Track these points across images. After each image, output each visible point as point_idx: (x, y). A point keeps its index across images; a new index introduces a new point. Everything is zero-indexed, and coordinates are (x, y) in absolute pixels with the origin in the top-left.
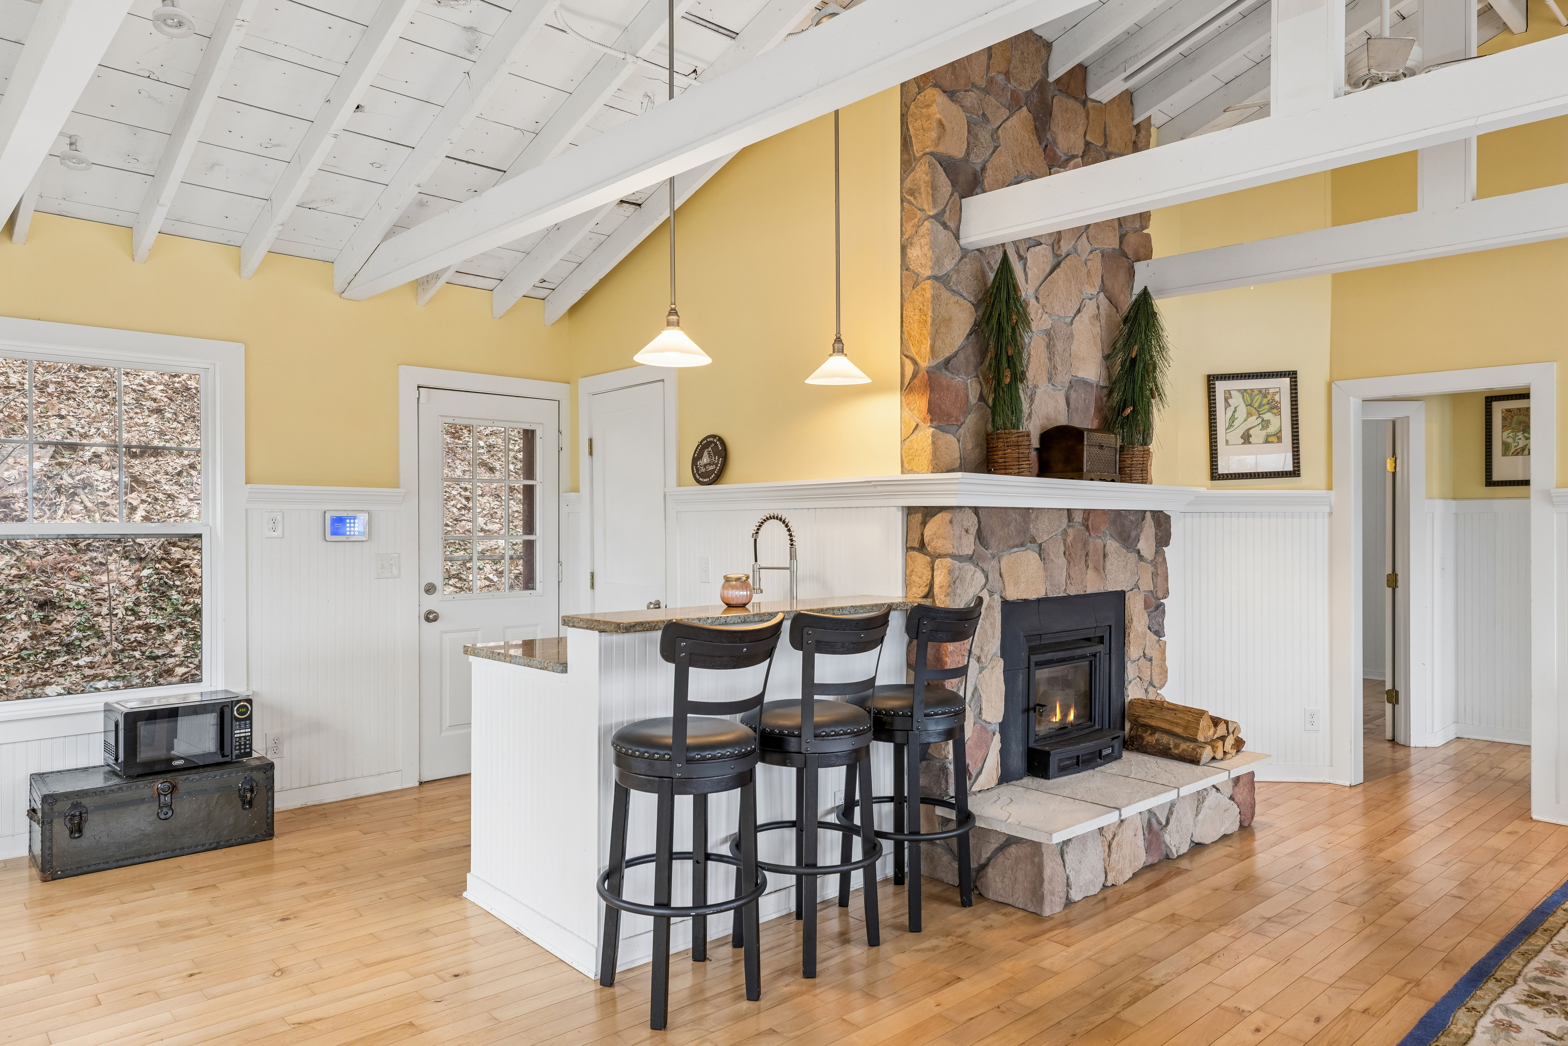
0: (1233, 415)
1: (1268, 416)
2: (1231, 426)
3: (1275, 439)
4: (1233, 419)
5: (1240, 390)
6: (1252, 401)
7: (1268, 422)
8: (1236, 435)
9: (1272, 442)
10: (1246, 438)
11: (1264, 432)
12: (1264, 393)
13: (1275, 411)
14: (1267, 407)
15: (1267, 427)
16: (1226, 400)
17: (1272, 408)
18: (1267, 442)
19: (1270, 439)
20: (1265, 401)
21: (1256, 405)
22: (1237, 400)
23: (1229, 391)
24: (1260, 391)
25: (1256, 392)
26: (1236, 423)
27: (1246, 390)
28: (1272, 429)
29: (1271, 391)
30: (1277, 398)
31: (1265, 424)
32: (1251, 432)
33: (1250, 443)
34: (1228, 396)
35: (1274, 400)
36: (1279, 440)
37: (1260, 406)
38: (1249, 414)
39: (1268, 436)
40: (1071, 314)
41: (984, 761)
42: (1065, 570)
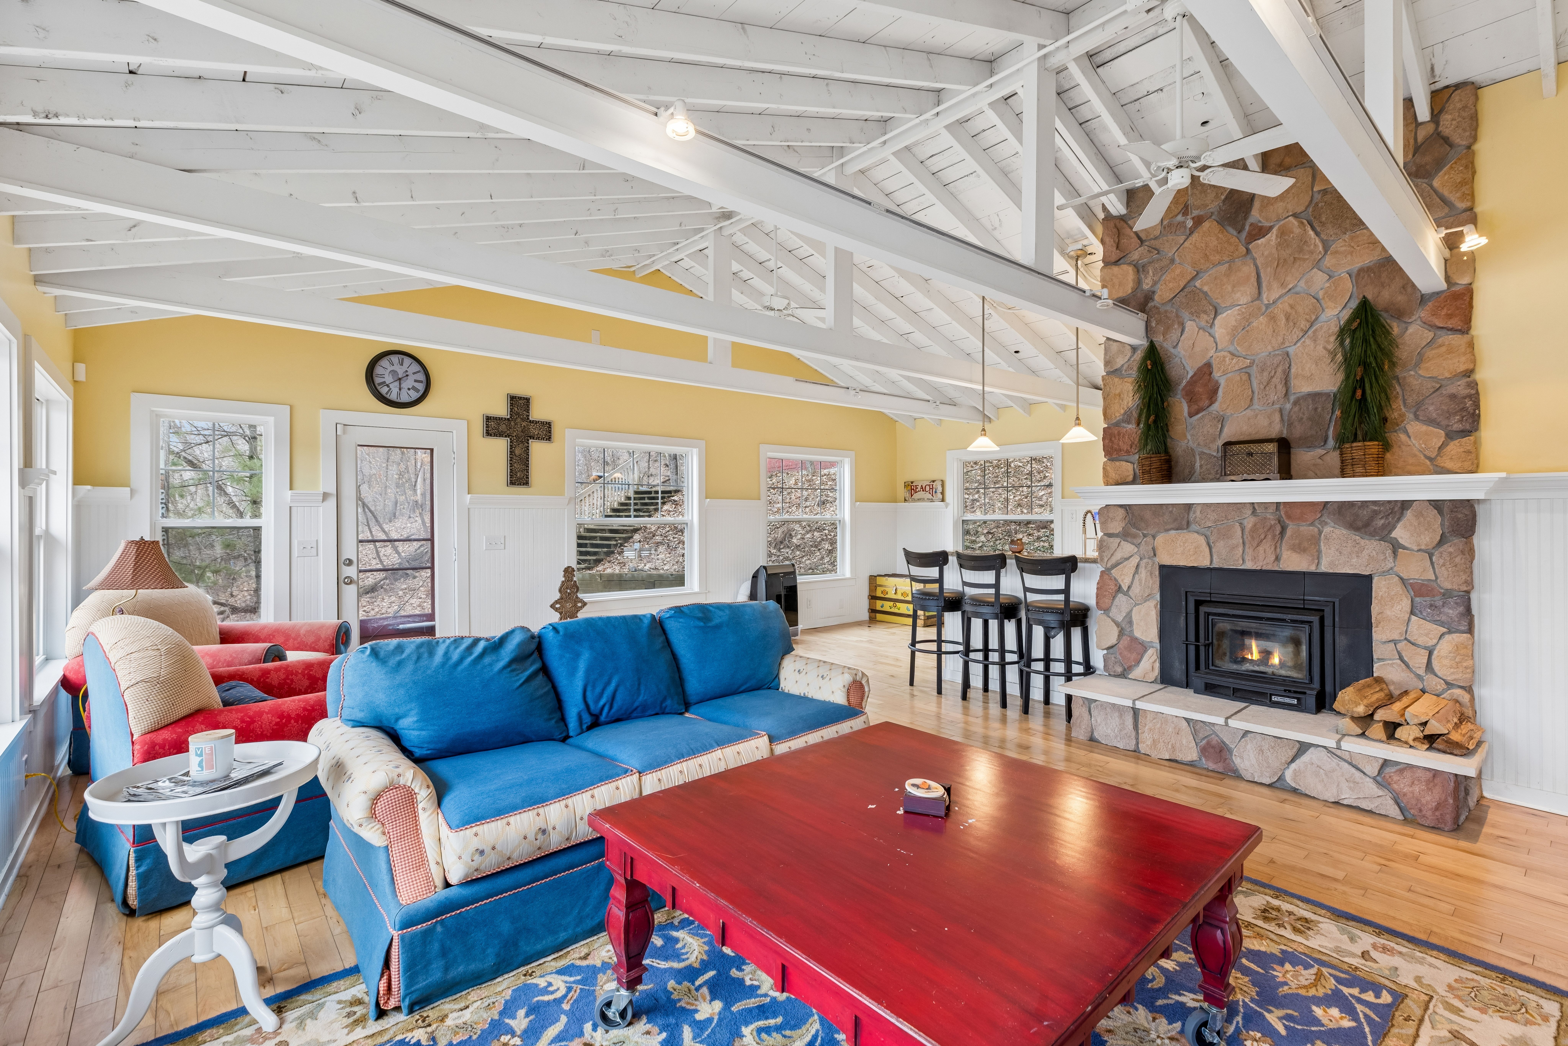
40: (1287, 344)
41: (1138, 662)
42: (1241, 549)
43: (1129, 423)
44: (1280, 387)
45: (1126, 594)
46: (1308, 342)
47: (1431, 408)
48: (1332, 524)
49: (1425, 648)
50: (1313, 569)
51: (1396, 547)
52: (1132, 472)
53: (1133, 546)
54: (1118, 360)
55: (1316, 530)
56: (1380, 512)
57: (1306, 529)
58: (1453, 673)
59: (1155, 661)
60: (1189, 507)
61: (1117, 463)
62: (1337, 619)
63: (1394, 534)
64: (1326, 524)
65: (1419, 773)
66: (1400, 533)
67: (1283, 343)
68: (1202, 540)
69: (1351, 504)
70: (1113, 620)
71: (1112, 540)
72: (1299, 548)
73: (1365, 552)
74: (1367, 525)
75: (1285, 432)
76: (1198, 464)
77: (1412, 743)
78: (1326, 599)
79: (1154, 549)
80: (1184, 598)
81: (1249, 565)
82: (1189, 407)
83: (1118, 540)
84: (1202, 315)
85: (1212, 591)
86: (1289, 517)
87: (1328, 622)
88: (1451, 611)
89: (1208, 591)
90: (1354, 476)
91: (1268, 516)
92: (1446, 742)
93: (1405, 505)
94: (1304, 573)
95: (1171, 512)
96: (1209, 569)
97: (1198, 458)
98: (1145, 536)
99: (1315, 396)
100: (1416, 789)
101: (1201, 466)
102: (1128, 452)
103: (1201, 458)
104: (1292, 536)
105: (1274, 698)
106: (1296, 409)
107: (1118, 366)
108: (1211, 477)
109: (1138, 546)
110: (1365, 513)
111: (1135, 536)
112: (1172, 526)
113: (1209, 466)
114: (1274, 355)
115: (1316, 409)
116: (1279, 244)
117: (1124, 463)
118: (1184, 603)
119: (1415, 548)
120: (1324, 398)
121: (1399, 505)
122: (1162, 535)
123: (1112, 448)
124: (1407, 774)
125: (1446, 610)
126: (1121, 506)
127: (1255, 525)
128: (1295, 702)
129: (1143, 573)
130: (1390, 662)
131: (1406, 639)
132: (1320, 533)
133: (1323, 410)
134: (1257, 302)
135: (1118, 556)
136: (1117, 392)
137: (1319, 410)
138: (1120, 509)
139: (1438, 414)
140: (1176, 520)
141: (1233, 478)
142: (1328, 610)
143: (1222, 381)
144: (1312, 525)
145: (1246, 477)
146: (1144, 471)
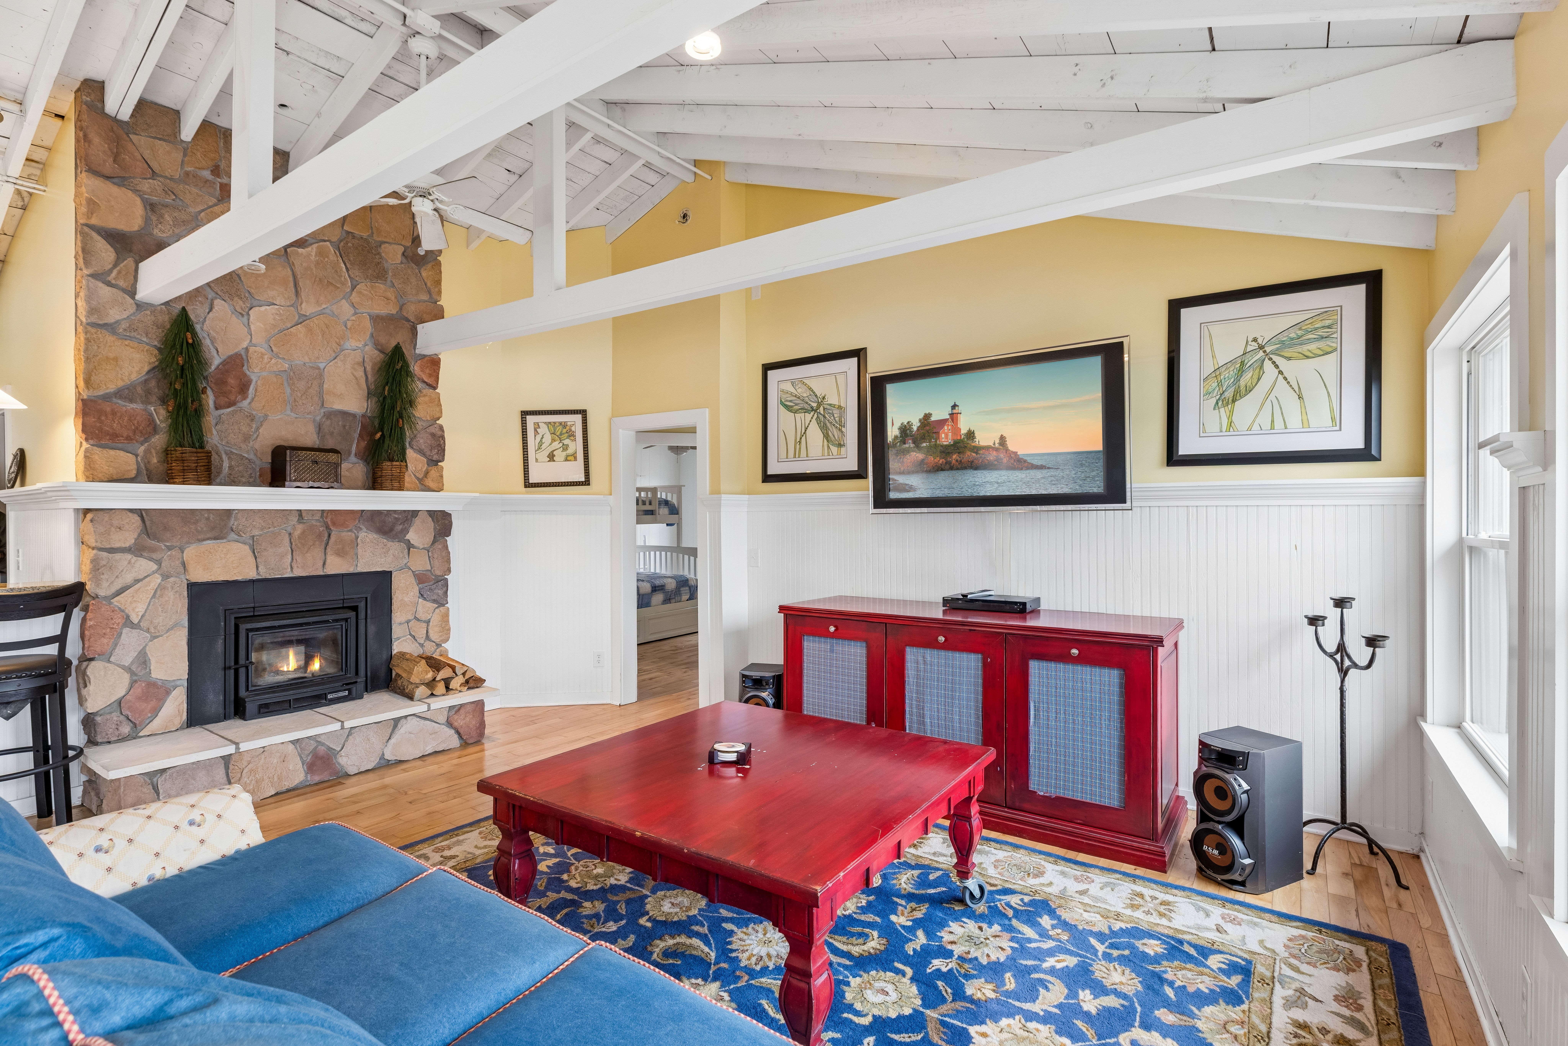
0: (541, 440)
1: (567, 442)
2: (539, 448)
3: (572, 458)
4: (541, 443)
5: (545, 423)
6: (555, 431)
7: (568, 445)
8: (543, 455)
9: (570, 461)
10: (551, 457)
11: (565, 453)
12: (564, 425)
13: (572, 438)
14: (566, 435)
15: (567, 449)
16: (535, 430)
17: (570, 436)
18: (566, 460)
19: (568, 458)
20: (565, 431)
21: (558, 434)
22: (543, 429)
23: (538, 423)
24: (561, 423)
25: (557, 424)
26: (544, 446)
27: (550, 423)
28: (570, 451)
29: (568, 423)
30: (573, 429)
31: (565, 448)
32: (554, 453)
33: (554, 461)
34: (537, 426)
35: (571, 430)
36: (575, 459)
37: (561, 434)
38: (553, 440)
39: (567, 456)
40: (321, 360)
41: (157, 711)
42: (290, 557)
43: (131, 401)
44: (316, 399)
45: (136, 626)
46: (340, 364)
47: (421, 441)
48: (365, 530)
49: (424, 622)
50: (351, 570)
51: (409, 546)
52: (135, 467)
53: (151, 563)
54: (111, 312)
55: (353, 535)
56: (399, 519)
57: (347, 535)
58: (441, 636)
59: (181, 703)
60: (229, 512)
61: (112, 452)
62: (369, 612)
63: (408, 537)
64: (361, 529)
65: (469, 708)
66: (411, 536)
67: (318, 358)
68: (246, 549)
69: (379, 512)
70: (119, 666)
71: (118, 556)
72: (341, 553)
73: (391, 552)
74: (391, 530)
75: (318, 442)
76: (226, 465)
77: (459, 689)
78: (358, 597)
79: (184, 564)
80: (222, 618)
81: (299, 572)
82: (216, 397)
83: (129, 556)
84: (237, 299)
85: (257, 605)
86: (334, 524)
87: (362, 615)
88: (440, 591)
89: (252, 605)
90: (392, 490)
91: (314, 523)
92: (474, 680)
93: (415, 513)
94: (343, 575)
95: (208, 519)
96: (253, 582)
97: (224, 457)
98: (169, 548)
99: (344, 414)
100: (468, 719)
101: (230, 467)
102: (129, 439)
103: (229, 458)
104: (336, 541)
105: (331, 697)
106: (328, 422)
107: (111, 320)
108: (244, 480)
109: (159, 563)
110: (390, 520)
111: (153, 550)
112: (208, 536)
113: (241, 468)
114: (310, 367)
115: (344, 426)
116: (317, 263)
117: (122, 453)
118: (222, 624)
119: (421, 547)
120: (351, 418)
121: (411, 513)
122: (193, 546)
123: (101, 430)
124: (462, 711)
125: (436, 591)
126: (131, 511)
127: (303, 532)
128: (347, 693)
129: (170, 595)
130: (405, 638)
131: (415, 618)
132: (357, 538)
133: (350, 428)
134: (293, 309)
135: (128, 578)
136: (111, 355)
137: (347, 427)
138: (130, 514)
139: (425, 446)
140: (213, 529)
141: (299, 484)
142: (362, 605)
143: (254, 378)
144: (351, 531)
145: (311, 484)
146: (186, 468)
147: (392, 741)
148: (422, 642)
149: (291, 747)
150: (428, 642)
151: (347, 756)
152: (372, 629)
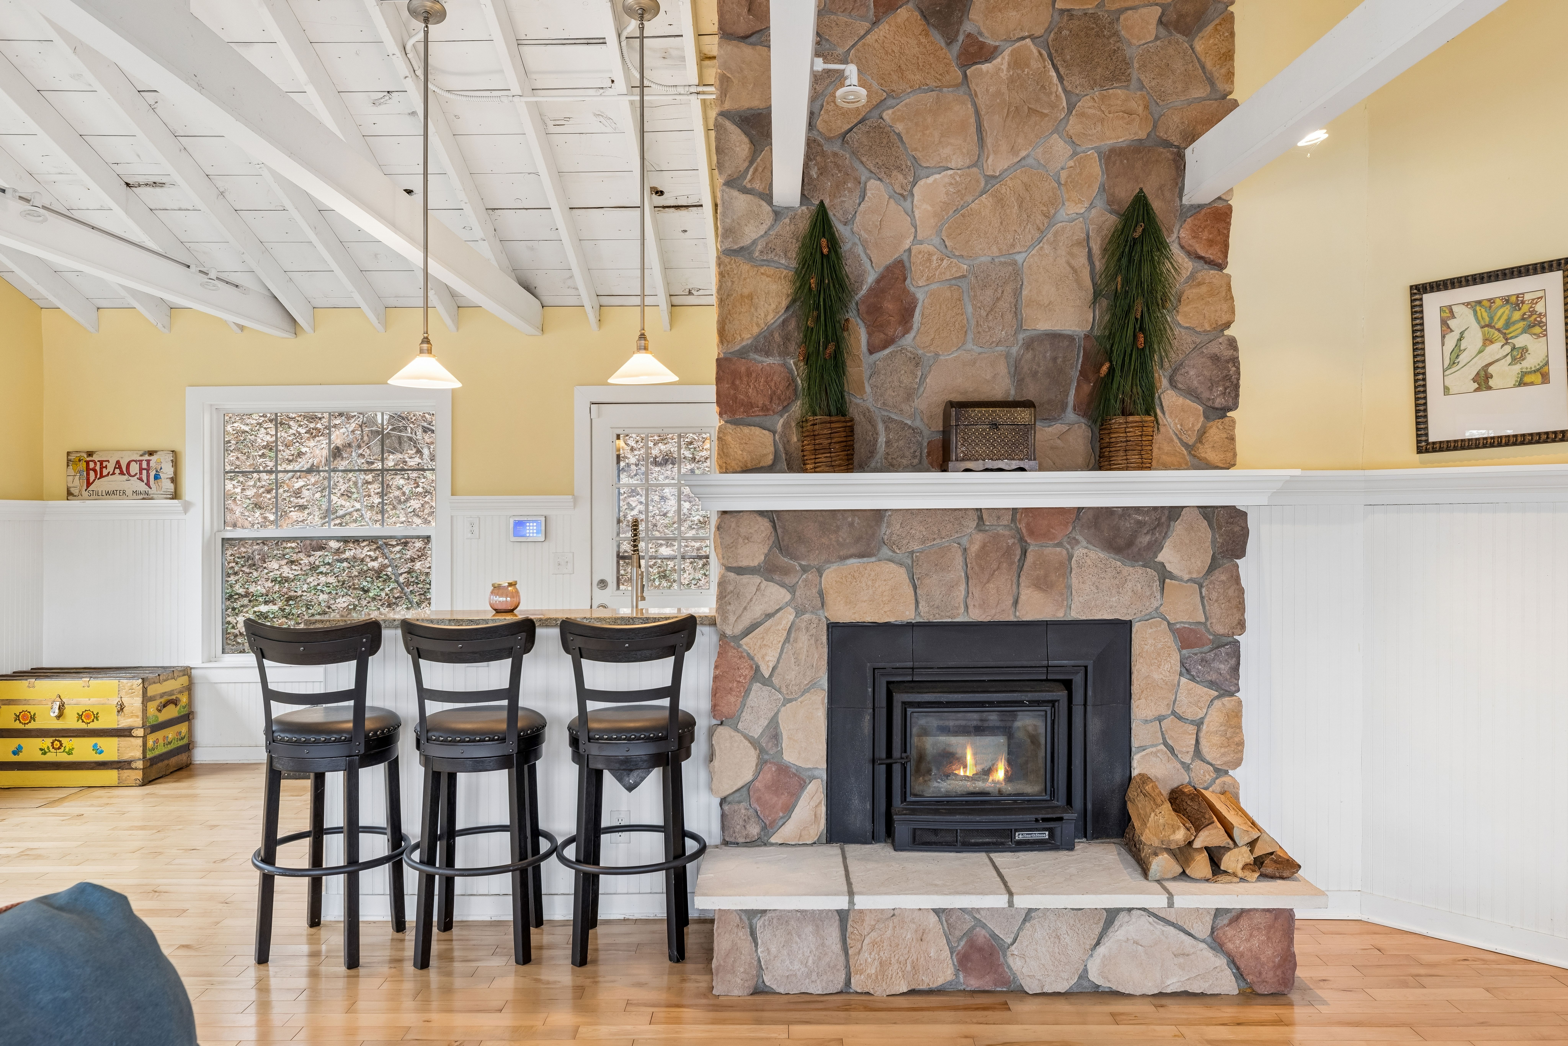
0: (1458, 345)
1: (1522, 341)
2: (1453, 363)
3: (1537, 378)
4: (1457, 351)
5: (1467, 304)
6: (1492, 318)
7: (1524, 350)
8: (1463, 378)
9: (1532, 384)
10: (1483, 381)
11: (1517, 368)
12: (1515, 302)
13: (1537, 330)
14: (1521, 324)
15: (1522, 358)
16: (1444, 323)
17: (1530, 327)
18: (1521, 383)
19: (1527, 379)
20: (1517, 315)
21: (1500, 325)
22: (1464, 319)
23: (1450, 308)
24: (1506, 300)
25: (1499, 302)
26: (1463, 358)
27: (1479, 302)
28: (1531, 361)
29: (1527, 297)
30: (1539, 308)
31: (1519, 354)
32: (1491, 370)
33: (1489, 388)
34: (1447, 314)
35: (1533, 312)
36: (1545, 378)
37: (1508, 324)
38: (1488, 341)
39: (1524, 374)
40: (1018, 249)
41: (789, 810)
42: (963, 587)
43: (768, 354)
44: (1009, 316)
45: (767, 682)
46: (1047, 249)
47: (1192, 373)
48: (1084, 543)
49: (1192, 722)
50: (1060, 616)
51: (1164, 575)
52: (772, 449)
53: (783, 591)
54: (747, 230)
55: (1065, 552)
56: (1145, 523)
57: (1054, 553)
58: (1223, 755)
59: (820, 803)
60: (878, 515)
61: (746, 430)
62: (1090, 693)
63: (1160, 558)
64: (1078, 542)
65: (1258, 919)
66: (1167, 556)
67: (1013, 246)
68: (901, 574)
69: (1109, 512)
70: (746, 737)
71: (745, 579)
72: (1043, 584)
73: (1129, 585)
74: (1130, 544)
75: (1013, 392)
76: (882, 439)
77: (1240, 874)
78: (1072, 663)
79: (821, 594)
80: (870, 681)
81: (976, 615)
82: (870, 334)
83: (757, 579)
84: (895, 173)
85: (917, 664)
86: (1031, 533)
87: (1078, 698)
88: (1222, 666)
89: (910, 664)
90: (1127, 469)
91: (1001, 531)
92: (1276, 862)
93: (1174, 512)
94: (1047, 624)
95: (851, 525)
96: (911, 626)
97: (881, 427)
98: (805, 569)
99: (1054, 337)
100: (1255, 942)
101: (888, 443)
102: (765, 409)
103: (887, 428)
104: (1034, 563)
105: (1019, 836)
106: (1029, 356)
107: (746, 241)
108: (905, 462)
109: (792, 589)
110: (1127, 525)
111: (786, 571)
112: (852, 551)
113: (901, 443)
114: (1001, 263)
115: (1055, 359)
116: (1011, 80)
117: (757, 431)
118: (870, 690)
119: (1186, 577)
120: (1066, 343)
121: (1166, 512)
122: (834, 567)
123: (735, 399)
124: (1244, 922)
125: (1216, 664)
126: (761, 513)
127: (984, 547)
128: (1046, 835)
129: (803, 641)
130: (1154, 749)
131: (1174, 713)
132: (1070, 557)
133: (1064, 362)
134: (975, 170)
135: (757, 611)
136: (746, 291)
137: (1059, 361)
138: (759, 519)
139: (1200, 382)
140: (858, 540)
141: (969, 465)
142: (1078, 680)
143: (920, 295)
144: (1060, 545)
145: (990, 464)
146: (817, 447)
147: (1101, 950)
148: (1187, 759)
149: (933, 918)
150: (1198, 763)
151: (1023, 957)
152: (1095, 725)
